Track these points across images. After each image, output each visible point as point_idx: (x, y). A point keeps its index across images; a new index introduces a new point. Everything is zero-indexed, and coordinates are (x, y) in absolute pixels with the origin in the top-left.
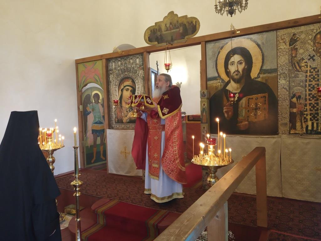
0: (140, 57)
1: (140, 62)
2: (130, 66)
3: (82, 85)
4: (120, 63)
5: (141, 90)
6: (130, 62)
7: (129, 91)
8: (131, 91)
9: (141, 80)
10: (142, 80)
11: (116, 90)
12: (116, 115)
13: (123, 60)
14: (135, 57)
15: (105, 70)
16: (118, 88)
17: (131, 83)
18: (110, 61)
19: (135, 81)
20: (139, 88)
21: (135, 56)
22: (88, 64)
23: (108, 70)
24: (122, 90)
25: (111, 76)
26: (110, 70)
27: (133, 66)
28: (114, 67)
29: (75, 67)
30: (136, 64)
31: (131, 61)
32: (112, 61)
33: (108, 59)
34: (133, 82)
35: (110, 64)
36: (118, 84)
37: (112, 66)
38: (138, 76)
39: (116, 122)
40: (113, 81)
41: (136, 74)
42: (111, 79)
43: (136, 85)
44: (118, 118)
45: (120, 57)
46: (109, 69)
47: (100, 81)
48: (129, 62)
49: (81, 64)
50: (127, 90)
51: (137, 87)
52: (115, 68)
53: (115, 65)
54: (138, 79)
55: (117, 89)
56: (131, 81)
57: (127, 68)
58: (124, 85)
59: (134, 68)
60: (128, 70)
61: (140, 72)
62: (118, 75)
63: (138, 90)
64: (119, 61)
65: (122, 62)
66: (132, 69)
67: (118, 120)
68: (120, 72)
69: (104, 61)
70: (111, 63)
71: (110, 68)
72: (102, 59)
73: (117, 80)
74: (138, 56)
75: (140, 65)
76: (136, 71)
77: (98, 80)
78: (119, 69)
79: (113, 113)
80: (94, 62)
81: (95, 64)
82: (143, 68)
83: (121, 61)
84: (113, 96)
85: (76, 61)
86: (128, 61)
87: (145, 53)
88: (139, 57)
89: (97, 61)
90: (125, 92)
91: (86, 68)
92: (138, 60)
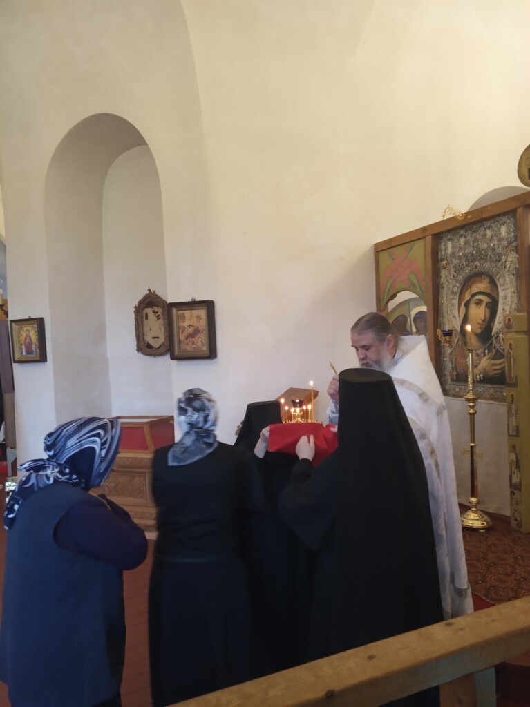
0: (510, 221)
1: (508, 233)
2: (485, 246)
3: (386, 298)
4: (462, 240)
5: (512, 302)
6: (485, 236)
7: (484, 305)
8: (487, 305)
9: (512, 277)
10: (514, 278)
11: (453, 305)
12: (454, 363)
13: (470, 233)
14: (498, 222)
15: (429, 261)
16: (457, 300)
17: (488, 286)
18: (441, 238)
19: (497, 282)
20: (505, 297)
21: (498, 219)
22: (396, 251)
23: (437, 259)
24: (467, 305)
25: (443, 273)
26: (442, 260)
27: (492, 245)
28: (450, 250)
29: (373, 259)
30: (500, 240)
31: (489, 233)
32: (445, 239)
33: (437, 235)
34: (493, 282)
35: (442, 246)
36: (459, 290)
37: (446, 249)
38: (505, 267)
39: (452, 380)
40: (447, 283)
41: (500, 263)
42: (443, 280)
43: (500, 290)
44: (456, 371)
45: (462, 227)
46: (439, 256)
47: (420, 287)
48: (483, 236)
49: (384, 252)
50: (479, 303)
51: (501, 294)
52: (453, 254)
53: (453, 248)
54: (503, 276)
55: (456, 302)
56: (487, 281)
57: (479, 251)
58: (473, 292)
59: (494, 249)
60: (481, 256)
61: (510, 259)
62: (458, 270)
63: (504, 303)
64: (461, 236)
65: (468, 237)
66: (489, 253)
67: (457, 375)
68: (463, 261)
69: (429, 239)
70: (443, 244)
71: (442, 254)
72: (424, 238)
73: (457, 281)
74: (504, 219)
75: (509, 239)
76: (500, 255)
77: (417, 285)
78: (461, 254)
79: (447, 359)
80: (408, 244)
81: (412, 248)
82: (516, 247)
83: (465, 237)
84: (446, 318)
85: (376, 245)
86: (482, 233)
87: (520, 211)
88: (508, 221)
89: (413, 243)
90: (473, 307)
91: (394, 259)
92: (503, 230)
